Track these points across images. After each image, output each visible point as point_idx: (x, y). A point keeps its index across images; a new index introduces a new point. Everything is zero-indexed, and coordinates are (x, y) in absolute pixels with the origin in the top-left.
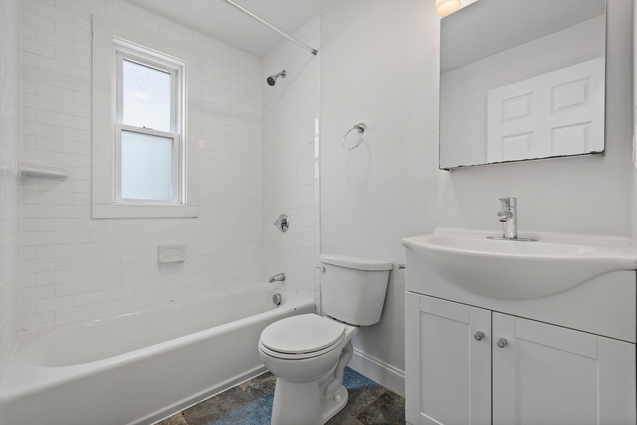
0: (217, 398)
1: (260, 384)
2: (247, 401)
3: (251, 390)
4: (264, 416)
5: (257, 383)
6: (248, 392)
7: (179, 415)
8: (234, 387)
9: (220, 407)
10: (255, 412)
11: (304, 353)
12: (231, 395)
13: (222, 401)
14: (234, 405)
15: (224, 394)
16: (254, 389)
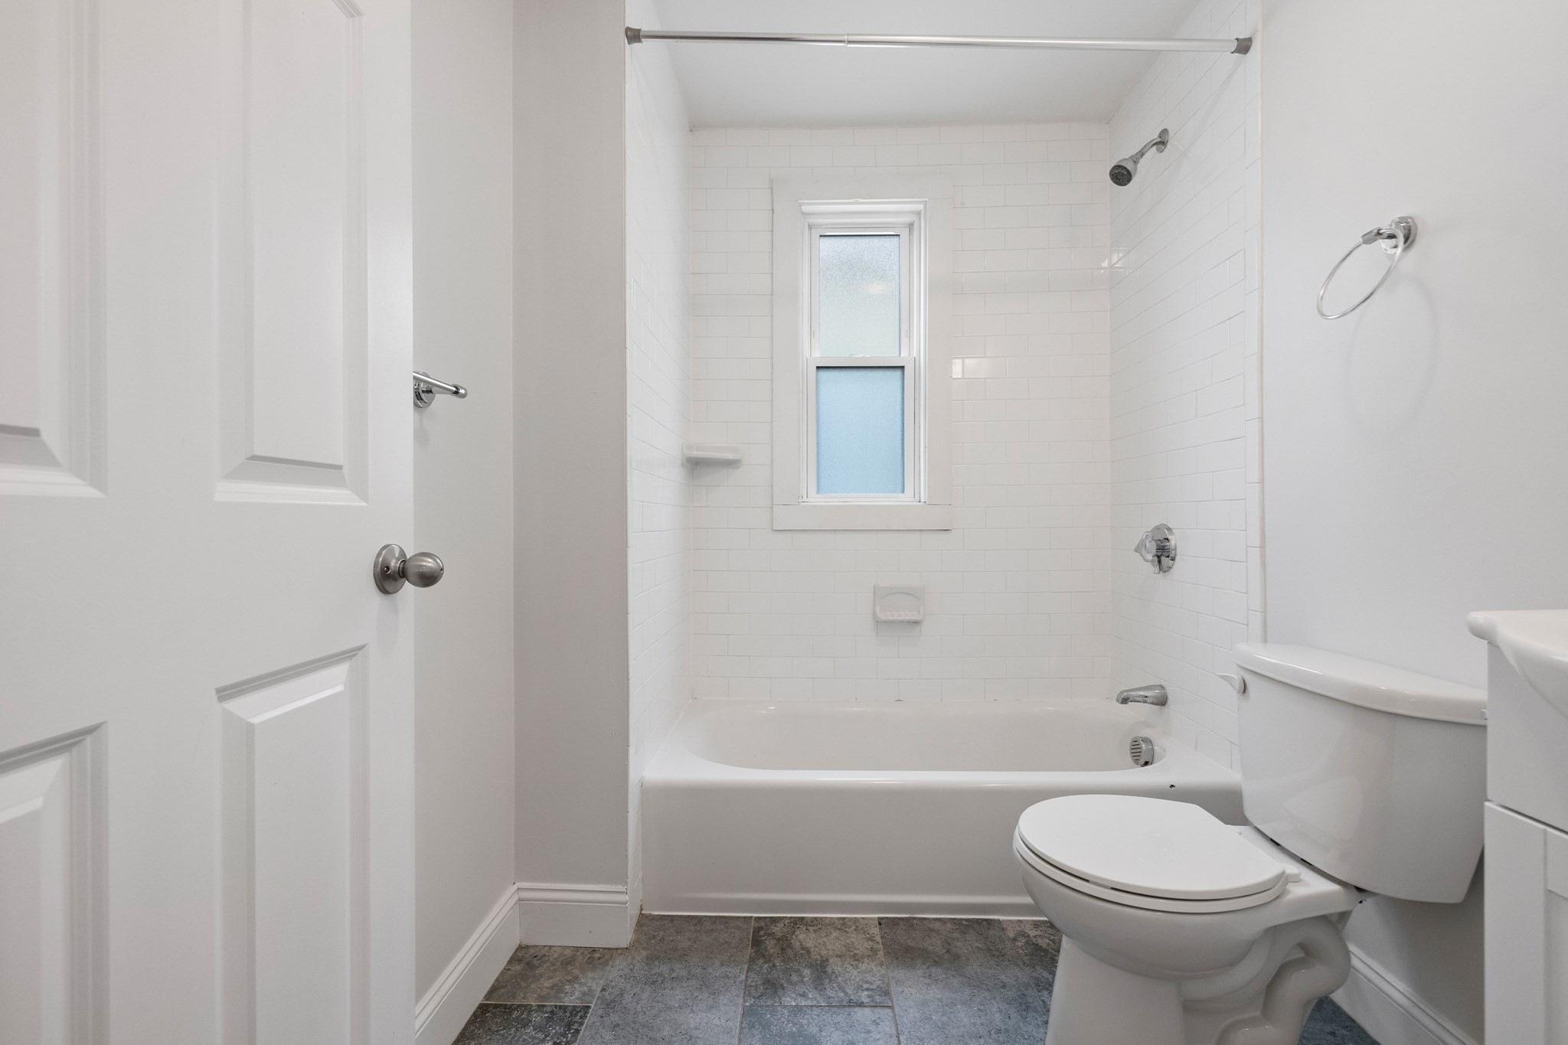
0: (949, 925)
1: (1053, 941)
2: (1009, 961)
3: (1027, 943)
4: (1037, 1012)
5: (1047, 935)
6: (1017, 944)
7: (872, 922)
8: (991, 920)
9: (950, 944)
10: (1019, 993)
11: (1113, 889)
12: (978, 932)
13: (956, 935)
14: (979, 955)
15: (965, 923)
16: (1033, 943)
